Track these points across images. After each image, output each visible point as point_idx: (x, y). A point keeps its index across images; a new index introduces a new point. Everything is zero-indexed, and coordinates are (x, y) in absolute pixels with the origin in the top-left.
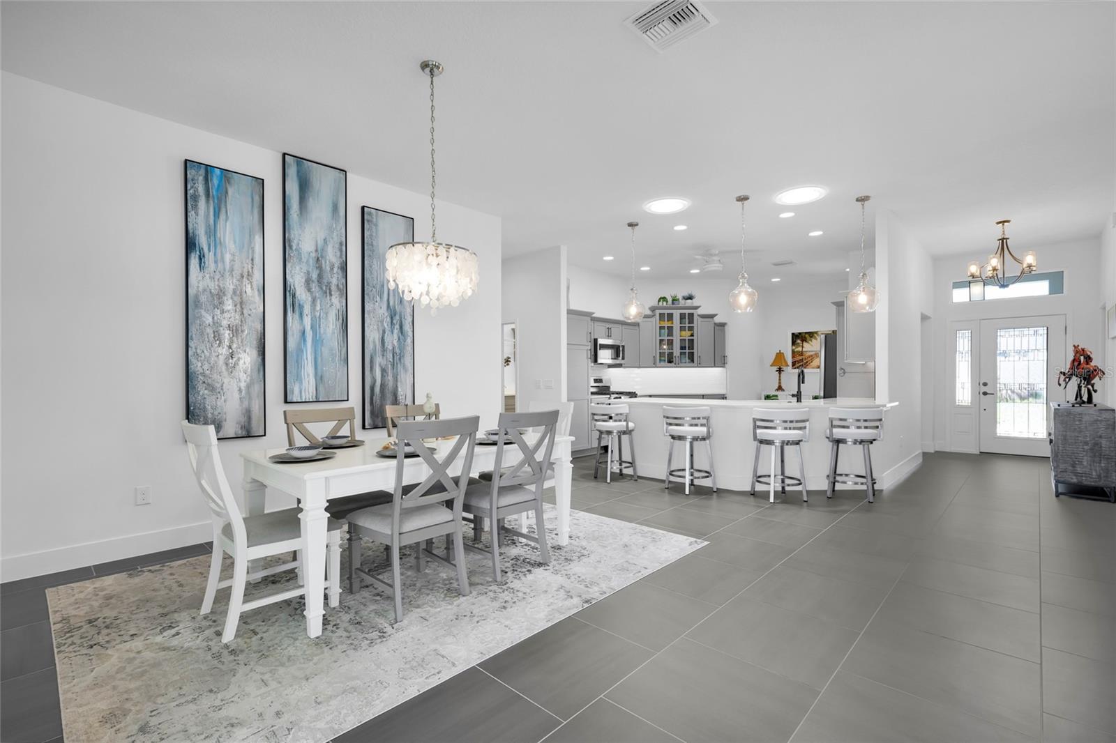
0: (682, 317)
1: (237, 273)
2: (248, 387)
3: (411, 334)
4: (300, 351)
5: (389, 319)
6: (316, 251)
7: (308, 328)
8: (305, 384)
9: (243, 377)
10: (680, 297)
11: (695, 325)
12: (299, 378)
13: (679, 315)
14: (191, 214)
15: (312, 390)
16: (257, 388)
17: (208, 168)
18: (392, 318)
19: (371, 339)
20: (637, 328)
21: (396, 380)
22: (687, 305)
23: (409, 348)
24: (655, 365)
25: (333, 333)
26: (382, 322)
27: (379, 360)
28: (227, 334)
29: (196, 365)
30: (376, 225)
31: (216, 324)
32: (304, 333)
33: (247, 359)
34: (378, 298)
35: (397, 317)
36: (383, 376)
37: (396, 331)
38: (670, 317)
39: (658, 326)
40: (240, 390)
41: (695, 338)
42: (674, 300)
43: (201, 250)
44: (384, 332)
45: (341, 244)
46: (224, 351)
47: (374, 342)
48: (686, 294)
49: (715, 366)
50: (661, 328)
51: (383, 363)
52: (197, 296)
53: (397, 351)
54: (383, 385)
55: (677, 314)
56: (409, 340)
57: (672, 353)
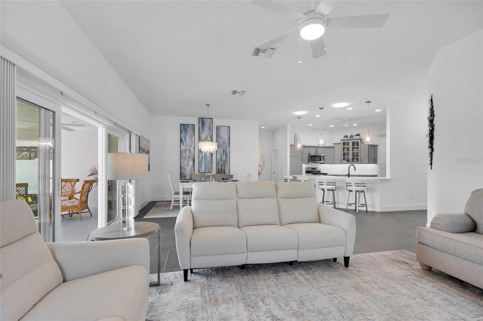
0: (353, 143)
1: (189, 145)
2: (191, 169)
3: (229, 156)
4: (202, 161)
5: (223, 153)
6: (205, 138)
7: (203, 156)
8: (203, 168)
9: (190, 167)
10: (354, 135)
11: (359, 146)
12: (201, 167)
13: (352, 142)
14: (181, 134)
15: (204, 170)
16: (193, 169)
17: (184, 125)
18: (224, 152)
19: (218, 158)
20: (333, 149)
21: (225, 168)
22: (356, 138)
23: (228, 160)
24: (341, 163)
25: (209, 157)
26: (221, 153)
27: (220, 163)
28: (187, 158)
29: (182, 165)
30: (220, 130)
31: (185, 156)
32: (202, 157)
33: (191, 163)
34: (220, 148)
35: (225, 152)
36: (221, 167)
37: (225, 156)
38: (348, 143)
39: (342, 147)
40: (190, 170)
41: (359, 152)
42: (352, 136)
43: (183, 141)
44: (222, 156)
45: (211, 136)
46: (187, 161)
47: (219, 158)
48: (356, 134)
49: (369, 163)
50: (344, 148)
51: (221, 163)
52: (182, 151)
53: (225, 161)
54: (221, 169)
55: (351, 143)
56: (228, 158)
57: (349, 158)
